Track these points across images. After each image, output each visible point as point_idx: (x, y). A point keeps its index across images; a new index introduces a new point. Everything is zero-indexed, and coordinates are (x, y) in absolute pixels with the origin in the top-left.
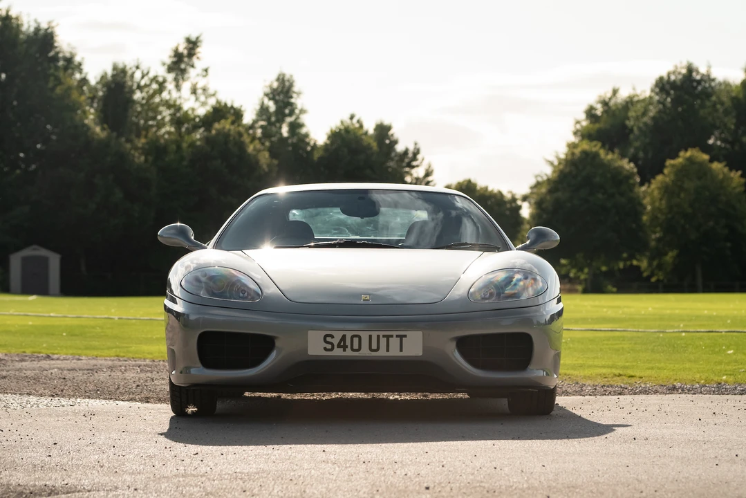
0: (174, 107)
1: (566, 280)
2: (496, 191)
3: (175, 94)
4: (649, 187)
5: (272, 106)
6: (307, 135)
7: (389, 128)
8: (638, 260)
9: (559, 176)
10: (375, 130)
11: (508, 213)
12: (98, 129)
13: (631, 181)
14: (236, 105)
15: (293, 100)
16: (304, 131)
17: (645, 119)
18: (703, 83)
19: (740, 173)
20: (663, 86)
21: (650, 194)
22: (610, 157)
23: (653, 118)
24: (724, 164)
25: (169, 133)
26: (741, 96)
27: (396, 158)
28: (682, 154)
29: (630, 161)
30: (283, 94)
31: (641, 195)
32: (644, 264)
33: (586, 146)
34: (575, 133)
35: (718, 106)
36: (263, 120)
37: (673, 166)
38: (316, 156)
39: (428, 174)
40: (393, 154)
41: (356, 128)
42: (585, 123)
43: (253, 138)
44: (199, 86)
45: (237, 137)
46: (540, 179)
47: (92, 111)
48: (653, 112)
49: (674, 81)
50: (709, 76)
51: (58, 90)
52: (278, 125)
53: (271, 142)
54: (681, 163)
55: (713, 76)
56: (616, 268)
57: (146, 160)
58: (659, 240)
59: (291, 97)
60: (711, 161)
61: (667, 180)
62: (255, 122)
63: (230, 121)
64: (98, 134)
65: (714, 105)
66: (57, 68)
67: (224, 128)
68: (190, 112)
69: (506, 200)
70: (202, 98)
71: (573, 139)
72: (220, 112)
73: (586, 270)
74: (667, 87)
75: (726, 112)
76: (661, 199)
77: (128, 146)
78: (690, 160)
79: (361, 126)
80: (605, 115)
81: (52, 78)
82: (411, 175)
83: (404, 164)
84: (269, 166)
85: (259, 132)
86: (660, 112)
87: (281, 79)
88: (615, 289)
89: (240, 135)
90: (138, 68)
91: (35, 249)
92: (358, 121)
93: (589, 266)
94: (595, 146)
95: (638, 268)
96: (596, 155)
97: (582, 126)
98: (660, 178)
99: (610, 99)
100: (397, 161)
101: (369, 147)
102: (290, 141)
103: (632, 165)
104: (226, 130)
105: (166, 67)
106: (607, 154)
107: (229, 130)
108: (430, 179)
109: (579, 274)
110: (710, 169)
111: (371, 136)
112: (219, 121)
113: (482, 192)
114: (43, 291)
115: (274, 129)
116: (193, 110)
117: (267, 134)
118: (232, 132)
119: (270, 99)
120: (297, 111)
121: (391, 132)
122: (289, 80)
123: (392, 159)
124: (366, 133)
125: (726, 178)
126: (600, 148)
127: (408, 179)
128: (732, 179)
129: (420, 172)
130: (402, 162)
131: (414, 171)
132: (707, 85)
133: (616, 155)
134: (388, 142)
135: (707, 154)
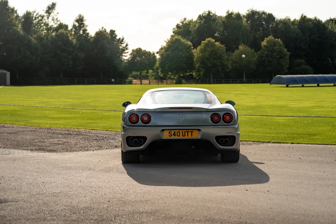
0: (47, 25)
1: (170, 79)
2: (148, 51)
3: (47, 21)
4: (196, 50)
5: (77, 24)
6: (88, 34)
7: (114, 31)
8: (192, 72)
9: (168, 47)
10: (110, 32)
11: (152, 58)
12: (22, 32)
13: (190, 48)
14: (66, 24)
15: (84, 22)
16: (87, 32)
17: (195, 28)
18: (213, 17)
19: (224, 45)
20: (200, 17)
21: (196, 52)
22: (184, 40)
23: (197, 28)
24: (219, 42)
25: (45, 33)
26: (225, 21)
27: (117, 41)
28: (207, 39)
30: (80, 20)
31: (194, 52)
32: (194, 74)
33: (176, 37)
34: (174, 32)
35: (218, 24)
36: (74, 29)
37: (204, 43)
38: (91, 40)
39: (127, 45)
40: (116, 40)
41: (104, 31)
42: (176, 29)
43: (71, 35)
45: (66, 35)
46: (162, 47)
47: (20, 25)
48: (197, 25)
49: (204, 16)
50: (215, 14)
51: (8, 20)
52: (79, 30)
53: (77, 36)
54: (206, 42)
55: (216, 15)
56: (186, 75)
57: (37, 42)
58: (199, 66)
59: (83, 21)
60: (215, 42)
61: (202, 47)
62: (72, 29)
63: (64, 29)
64: (22, 34)
66: (8, 12)
67: (62, 32)
68: (51, 26)
69: (151, 54)
70: (56, 22)
71: (173, 34)
72: (62, 26)
73: (177, 76)
74: (202, 18)
75: (220, 26)
76: (200, 54)
77: (32, 37)
78: (209, 41)
79: (106, 31)
80: (182, 26)
81: (7, 16)
82: (122, 46)
83: (119, 43)
84: (76, 43)
85: (73, 33)
86: (200, 26)
87: (80, 16)
88: (185, 82)
89: (67, 34)
90: (35, 12)
91: (2, 70)
92: (105, 29)
93: (177, 75)
94: (179, 37)
95: (192, 75)
96: (180, 39)
97: (175, 30)
98: (200, 46)
99: (184, 21)
101: (108, 38)
102: (83, 35)
103: (191, 43)
104: (63, 32)
105: (45, 12)
106: (183, 40)
107: (64, 32)
108: (127, 47)
109: (175, 77)
110: (215, 44)
111: (109, 34)
112: (60, 29)
113: (144, 51)
114: (5, 84)
115: (78, 32)
116: (53, 26)
117: (76, 33)
118: (64, 33)
119: (76, 22)
120: (85, 26)
121: (115, 33)
122: (82, 16)
123: (115, 41)
124: (107, 33)
125: (220, 47)
126: (181, 38)
127: (121, 47)
128: (222, 47)
129: (124, 45)
130: (119, 42)
131: (122, 45)
132: (215, 17)
133: (186, 40)
134: (114, 36)
135: (214, 39)
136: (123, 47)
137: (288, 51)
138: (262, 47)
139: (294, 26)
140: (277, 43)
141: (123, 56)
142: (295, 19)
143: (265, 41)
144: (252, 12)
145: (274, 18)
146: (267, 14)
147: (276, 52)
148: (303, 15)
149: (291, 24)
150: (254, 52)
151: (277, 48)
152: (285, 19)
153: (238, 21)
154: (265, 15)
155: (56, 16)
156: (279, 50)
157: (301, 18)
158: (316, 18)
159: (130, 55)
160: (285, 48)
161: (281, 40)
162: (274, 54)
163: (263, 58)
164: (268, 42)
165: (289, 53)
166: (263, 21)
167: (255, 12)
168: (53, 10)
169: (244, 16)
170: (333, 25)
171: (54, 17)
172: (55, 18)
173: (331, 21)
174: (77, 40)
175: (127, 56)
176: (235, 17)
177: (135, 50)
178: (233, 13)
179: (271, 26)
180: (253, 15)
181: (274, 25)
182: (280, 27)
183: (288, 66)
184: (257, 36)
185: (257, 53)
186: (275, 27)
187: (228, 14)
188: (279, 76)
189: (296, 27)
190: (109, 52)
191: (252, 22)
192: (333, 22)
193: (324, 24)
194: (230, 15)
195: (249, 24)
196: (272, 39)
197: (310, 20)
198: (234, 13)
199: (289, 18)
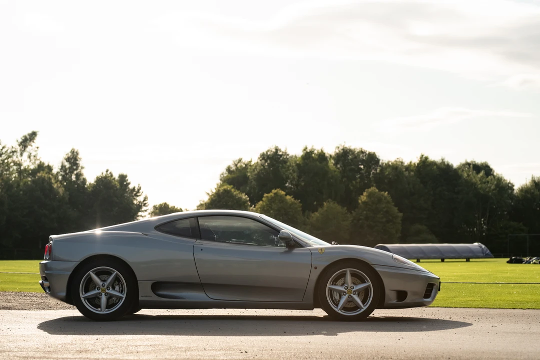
0: (19, 165)
3: (19, 158)
4: (255, 207)
5: (67, 165)
6: (85, 180)
7: (126, 176)
10: (119, 177)
13: (246, 205)
14: (50, 164)
15: (78, 162)
16: (83, 177)
18: (283, 156)
19: (299, 201)
20: (264, 157)
22: (236, 193)
23: (259, 172)
24: (292, 196)
25: (15, 177)
26: (301, 163)
28: (273, 191)
29: (245, 195)
30: (73, 159)
33: (225, 186)
34: (221, 180)
35: (290, 168)
36: (62, 172)
37: (267, 197)
38: (90, 189)
39: (144, 200)
40: (127, 190)
41: (109, 176)
42: (225, 175)
43: (58, 181)
44: (32, 155)
45: (48, 180)
46: (202, 203)
48: (258, 169)
49: (270, 155)
52: (69, 174)
53: (67, 183)
54: (271, 195)
55: (288, 153)
57: (2, 191)
59: (77, 160)
60: (286, 195)
61: (264, 203)
62: (58, 173)
63: (45, 172)
65: (289, 167)
70: (33, 161)
71: (219, 182)
72: (41, 167)
74: (266, 158)
75: (294, 171)
78: (275, 194)
79: (112, 176)
80: (235, 171)
82: (137, 200)
83: (133, 195)
84: (63, 194)
85: (60, 178)
86: (262, 170)
87: (73, 152)
89: (50, 179)
92: (110, 173)
94: (230, 187)
96: (230, 191)
98: (261, 202)
99: (238, 163)
100: (129, 193)
101: (115, 186)
102: (76, 182)
103: (246, 196)
104: (43, 177)
106: (235, 191)
107: (45, 176)
108: (145, 202)
110: (286, 199)
111: (117, 181)
112: (39, 172)
113: (172, 209)
115: (68, 176)
116: (28, 166)
117: (64, 179)
118: (46, 178)
119: (67, 161)
120: (80, 168)
121: (127, 179)
122: (76, 152)
123: (127, 192)
124: (114, 179)
125: (293, 203)
126: (232, 188)
127: (135, 202)
128: (296, 204)
129: (140, 199)
130: (133, 193)
131: (138, 198)
132: (285, 157)
133: (239, 192)
134: (125, 183)
135: (284, 191)
136: (140, 202)
137: (400, 211)
138: (359, 204)
139: (409, 173)
140: (383, 198)
141: (138, 216)
142: (411, 162)
143: (365, 194)
144: (343, 149)
145: (378, 160)
146: (366, 154)
147: (382, 213)
148: (423, 156)
149: (404, 170)
150: (346, 211)
151: (384, 206)
152: (396, 161)
153: (321, 163)
154: (364, 155)
155: (35, 151)
156: (385, 210)
157: (420, 160)
158: (444, 161)
159: (149, 214)
160: (396, 206)
161: (388, 194)
162: (378, 216)
163: (360, 221)
164: (369, 196)
165: (401, 214)
166: (361, 165)
167: (348, 151)
168: (32, 142)
169: (331, 156)
170: (469, 172)
171: (31, 154)
172: (33, 154)
173: (468, 166)
174: (65, 190)
175: (145, 216)
176: (317, 157)
177: (157, 206)
178: (313, 152)
179: (373, 173)
180: (345, 155)
181: (378, 171)
182: (387, 173)
183: (400, 235)
184: (352, 188)
185: (351, 213)
186: (379, 174)
187: (305, 152)
188: (381, 245)
189: (412, 173)
190: (117, 208)
191: (344, 165)
192: (470, 167)
193: (455, 169)
194: (308, 155)
195: (338, 169)
196: (375, 193)
197: (434, 163)
198: (316, 152)
199: (401, 160)
